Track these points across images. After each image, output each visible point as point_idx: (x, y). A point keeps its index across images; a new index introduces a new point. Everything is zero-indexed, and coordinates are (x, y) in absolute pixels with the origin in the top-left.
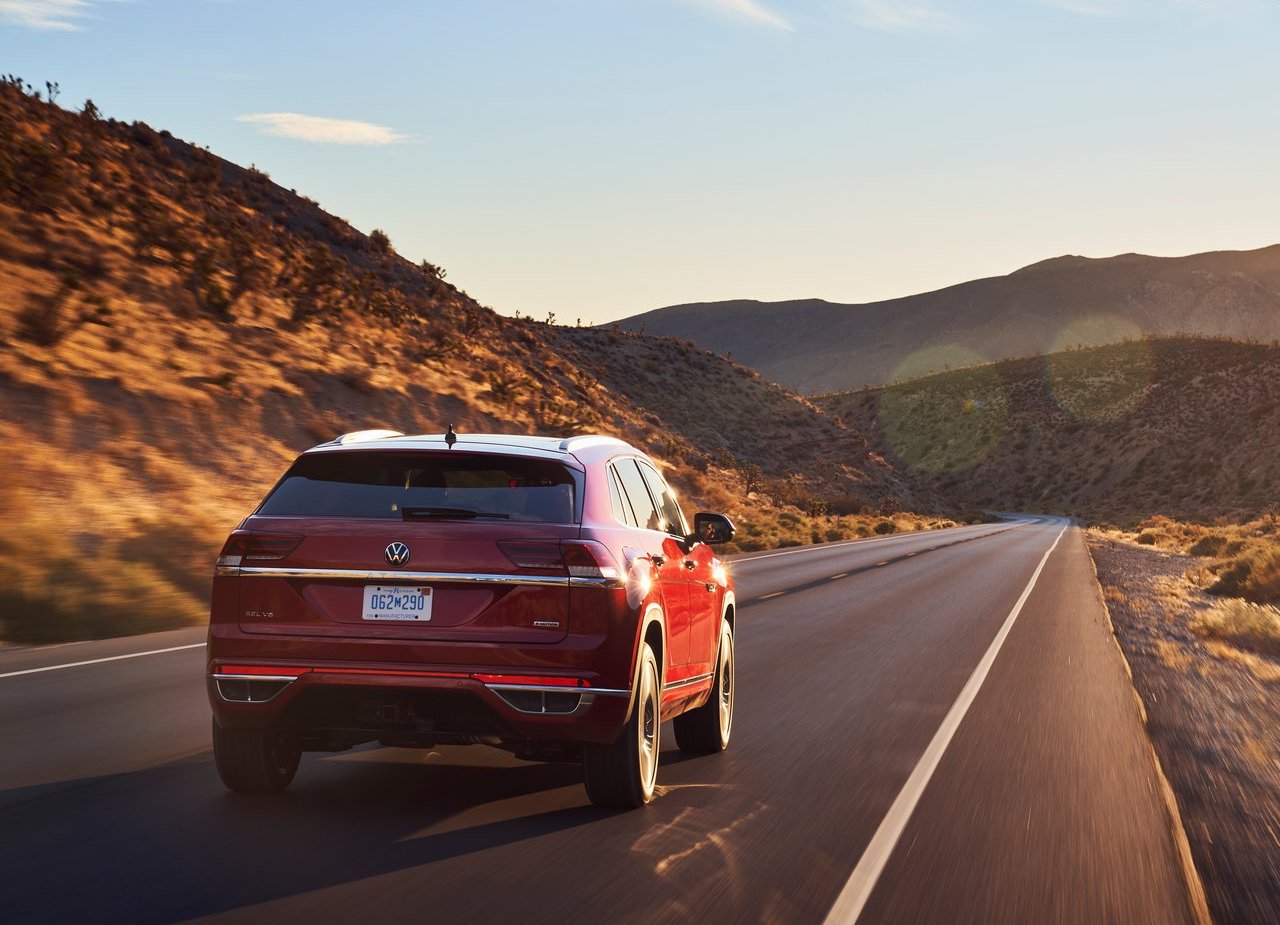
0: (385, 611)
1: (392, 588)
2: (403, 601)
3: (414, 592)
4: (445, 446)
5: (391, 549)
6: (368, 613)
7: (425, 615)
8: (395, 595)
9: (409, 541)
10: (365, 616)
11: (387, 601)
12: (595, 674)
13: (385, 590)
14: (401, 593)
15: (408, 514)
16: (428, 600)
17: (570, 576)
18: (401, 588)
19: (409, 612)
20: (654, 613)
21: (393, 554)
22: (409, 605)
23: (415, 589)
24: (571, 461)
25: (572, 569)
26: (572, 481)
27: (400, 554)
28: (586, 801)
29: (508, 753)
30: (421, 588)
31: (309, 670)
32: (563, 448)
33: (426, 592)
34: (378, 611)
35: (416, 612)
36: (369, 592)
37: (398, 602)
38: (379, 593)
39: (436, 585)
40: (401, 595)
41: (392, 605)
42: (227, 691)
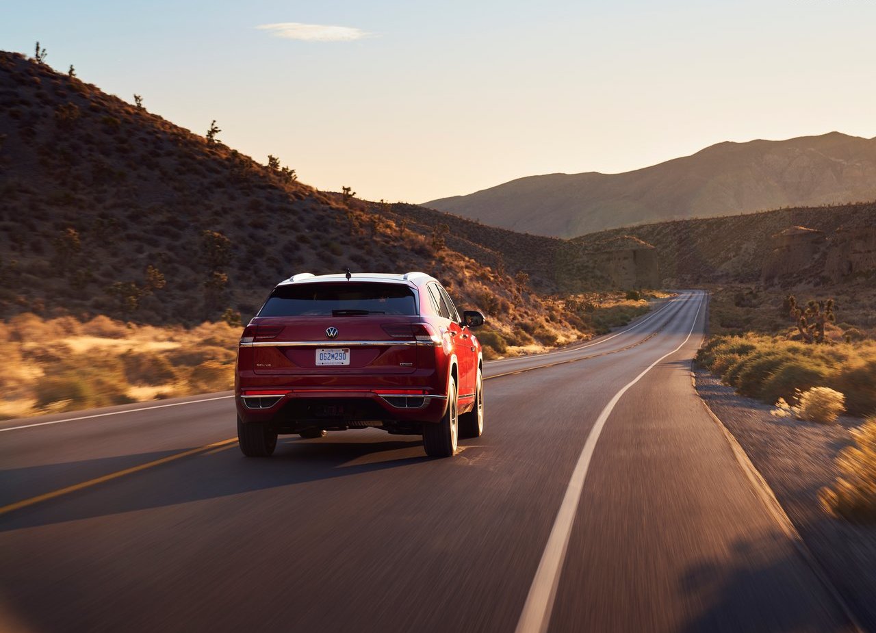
0: (327, 361)
1: (330, 350)
2: (336, 356)
3: (341, 351)
4: (346, 280)
5: (329, 330)
6: (318, 362)
7: (347, 362)
8: (331, 353)
9: (337, 326)
10: (317, 364)
11: (328, 356)
12: (431, 389)
13: (326, 351)
14: (335, 351)
15: (335, 314)
16: (348, 355)
17: (416, 340)
18: (334, 350)
19: (339, 361)
20: (454, 360)
21: (330, 333)
22: (339, 357)
23: (341, 350)
24: (410, 284)
25: (418, 337)
26: (413, 295)
27: (333, 333)
28: (424, 454)
29: (385, 431)
30: (344, 349)
31: (291, 391)
32: (405, 279)
33: (347, 351)
34: (323, 361)
35: (342, 361)
36: (318, 352)
37: (333, 356)
38: (323, 352)
39: (351, 347)
40: (334, 353)
41: (330, 358)
42: (249, 403)
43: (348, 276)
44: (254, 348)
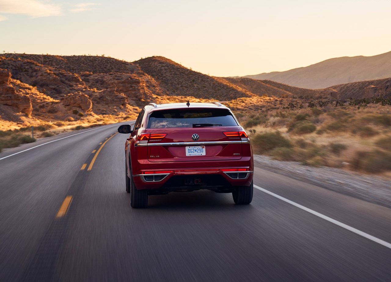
0: (192, 153)
1: (194, 147)
2: (197, 150)
3: (200, 147)
4: (187, 107)
6: (187, 154)
7: (204, 154)
8: (195, 149)
11: (192, 150)
13: (191, 148)
14: (196, 148)
15: (194, 126)
16: (204, 149)
17: (241, 141)
19: (199, 153)
21: (194, 137)
22: (199, 151)
25: (242, 139)
27: (196, 137)
30: (202, 146)
31: (173, 171)
33: (203, 147)
34: (190, 154)
35: (201, 153)
36: (187, 148)
37: (196, 151)
38: (190, 148)
39: (206, 145)
40: (196, 149)
41: (194, 152)
42: (146, 179)
43: (188, 104)
44: (147, 147)
